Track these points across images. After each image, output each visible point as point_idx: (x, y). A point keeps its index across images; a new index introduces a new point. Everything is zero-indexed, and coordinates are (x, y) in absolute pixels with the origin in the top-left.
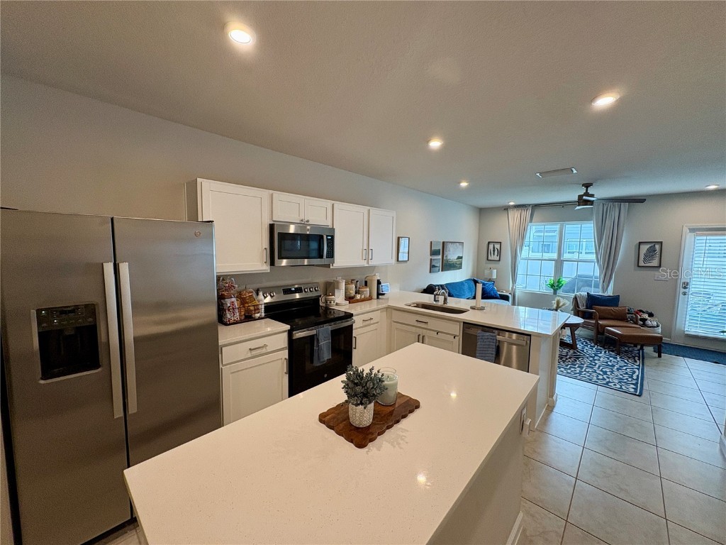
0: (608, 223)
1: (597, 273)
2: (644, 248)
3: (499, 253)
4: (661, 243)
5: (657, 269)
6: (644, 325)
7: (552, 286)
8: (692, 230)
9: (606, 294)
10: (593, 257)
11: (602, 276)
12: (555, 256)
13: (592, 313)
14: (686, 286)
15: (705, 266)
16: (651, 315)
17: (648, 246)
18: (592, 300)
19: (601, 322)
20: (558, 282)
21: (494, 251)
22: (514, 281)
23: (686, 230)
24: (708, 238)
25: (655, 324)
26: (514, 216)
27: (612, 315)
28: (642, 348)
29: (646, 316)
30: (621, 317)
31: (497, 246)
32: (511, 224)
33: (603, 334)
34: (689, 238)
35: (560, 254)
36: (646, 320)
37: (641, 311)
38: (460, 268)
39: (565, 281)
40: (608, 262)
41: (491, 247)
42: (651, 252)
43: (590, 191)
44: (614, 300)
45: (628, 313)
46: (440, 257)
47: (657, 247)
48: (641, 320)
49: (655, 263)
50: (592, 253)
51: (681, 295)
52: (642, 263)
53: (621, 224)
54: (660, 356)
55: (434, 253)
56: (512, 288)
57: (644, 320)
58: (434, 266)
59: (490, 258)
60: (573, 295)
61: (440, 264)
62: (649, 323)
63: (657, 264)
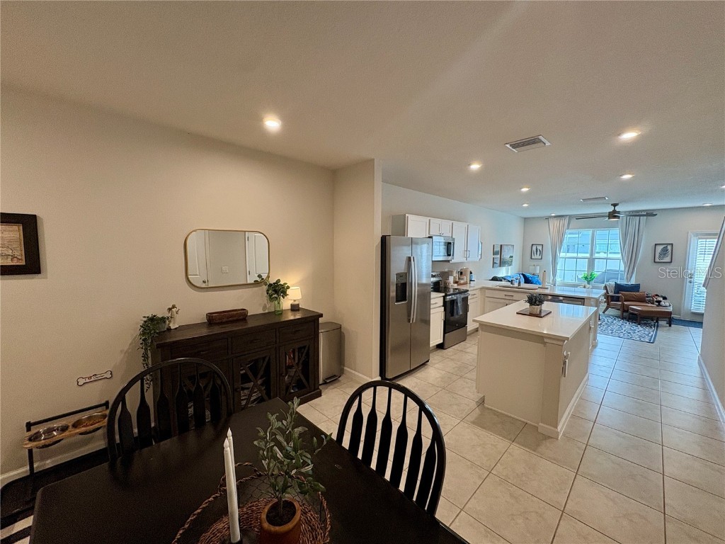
0: (631, 230)
1: (622, 268)
2: (659, 249)
3: (541, 253)
4: (672, 244)
5: (669, 264)
6: (659, 305)
7: (586, 278)
8: (697, 235)
9: (629, 283)
10: (619, 256)
11: (627, 269)
12: (588, 255)
13: (619, 297)
16: (665, 298)
17: (662, 247)
18: (619, 288)
19: (625, 303)
20: (591, 275)
21: (537, 251)
22: (554, 275)
23: (691, 235)
25: (668, 304)
26: (555, 224)
27: (633, 297)
28: (657, 322)
29: (661, 299)
30: (642, 300)
31: (540, 248)
32: (551, 230)
33: (627, 311)
34: (694, 240)
35: (592, 254)
36: (661, 301)
37: (657, 295)
38: (511, 265)
39: (596, 274)
40: (631, 259)
41: (534, 248)
42: (665, 251)
43: (617, 209)
44: (636, 288)
45: (647, 297)
46: (499, 256)
47: (669, 247)
48: (656, 301)
49: (668, 259)
50: (618, 253)
51: (688, 284)
52: (657, 260)
53: (641, 230)
54: (670, 326)
55: (495, 253)
56: (553, 280)
57: (659, 302)
58: (495, 263)
59: (533, 257)
60: (603, 285)
61: (498, 262)
62: (662, 303)
63: (669, 261)
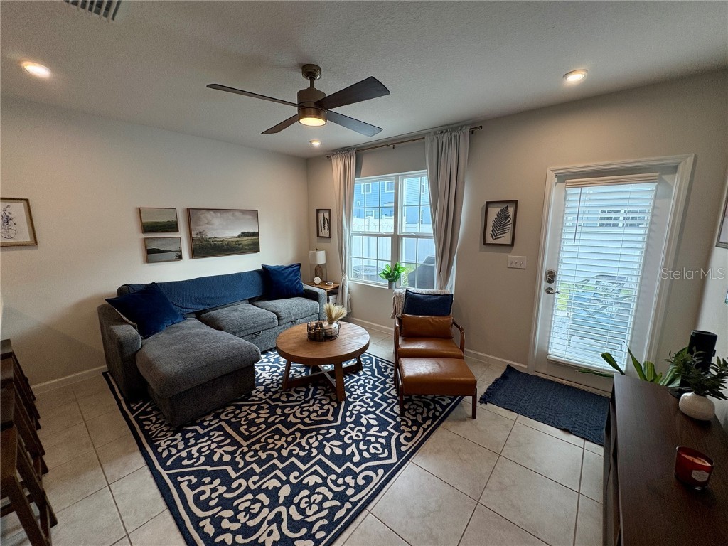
2: (494, 212)
4: (516, 202)
5: (508, 248)
7: (387, 276)
8: (563, 177)
12: (391, 230)
14: (551, 277)
15: (577, 243)
17: (498, 209)
18: (413, 303)
20: (396, 269)
23: (551, 177)
24: (584, 190)
26: (339, 166)
27: (429, 330)
34: (555, 191)
35: (396, 226)
39: (403, 267)
42: (503, 216)
46: (181, 235)
47: (511, 210)
49: (506, 239)
50: (428, 222)
51: (544, 294)
52: (489, 240)
56: (342, 279)
61: (180, 247)
63: (509, 242)
